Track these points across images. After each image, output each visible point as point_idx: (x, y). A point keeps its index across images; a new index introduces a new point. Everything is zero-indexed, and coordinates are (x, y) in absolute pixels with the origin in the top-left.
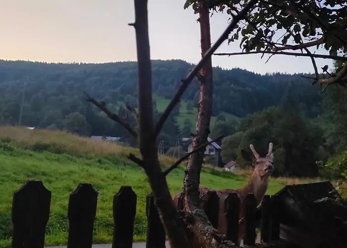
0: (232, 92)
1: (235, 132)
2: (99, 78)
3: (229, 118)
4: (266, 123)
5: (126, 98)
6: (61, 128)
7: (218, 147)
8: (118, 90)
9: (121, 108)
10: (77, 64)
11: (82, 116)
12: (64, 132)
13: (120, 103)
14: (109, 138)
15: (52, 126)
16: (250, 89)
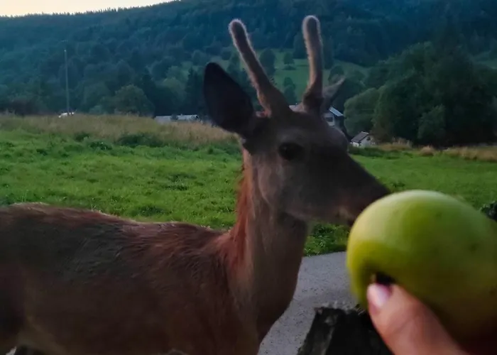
0: (349, 29)
1: (361, 89)
2: (149, 29)
3: (349, 70)
4: (413, 71)
5: (193, 55)
6: (111, 110)
7: (338, 114)
8: (180, 45)
9: (191, 71)
10: (114, 11)
11: (139, 90)
12: (117, 116)
13: (187, 64)
14: (181, 117)
15: (98, 107)
16: (376, 21)
